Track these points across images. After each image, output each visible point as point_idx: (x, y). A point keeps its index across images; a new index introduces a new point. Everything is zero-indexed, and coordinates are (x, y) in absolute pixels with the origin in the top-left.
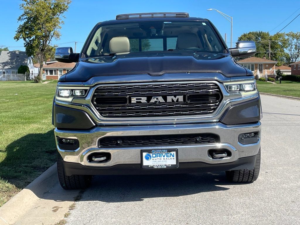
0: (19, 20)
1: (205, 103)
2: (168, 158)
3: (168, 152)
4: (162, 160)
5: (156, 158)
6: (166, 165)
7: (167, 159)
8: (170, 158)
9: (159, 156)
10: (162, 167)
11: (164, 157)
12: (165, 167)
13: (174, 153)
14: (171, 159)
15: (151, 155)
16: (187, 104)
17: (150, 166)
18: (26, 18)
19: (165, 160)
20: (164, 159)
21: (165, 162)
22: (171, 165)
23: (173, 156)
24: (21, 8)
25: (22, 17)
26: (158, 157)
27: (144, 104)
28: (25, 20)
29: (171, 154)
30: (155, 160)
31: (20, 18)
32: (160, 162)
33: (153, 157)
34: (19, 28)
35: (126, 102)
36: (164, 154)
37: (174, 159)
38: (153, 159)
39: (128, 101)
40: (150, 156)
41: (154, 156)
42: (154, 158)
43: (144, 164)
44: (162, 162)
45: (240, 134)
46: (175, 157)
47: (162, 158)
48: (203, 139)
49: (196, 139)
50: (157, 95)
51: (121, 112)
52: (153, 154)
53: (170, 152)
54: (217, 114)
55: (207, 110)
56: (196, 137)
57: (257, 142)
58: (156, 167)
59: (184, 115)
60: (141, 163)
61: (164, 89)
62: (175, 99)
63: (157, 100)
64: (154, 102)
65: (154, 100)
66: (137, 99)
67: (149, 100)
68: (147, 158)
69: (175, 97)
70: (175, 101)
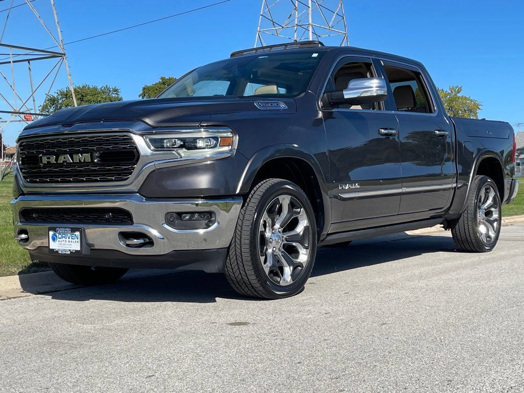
1: (118, 165)
2: (73, 240)
3: (72, 232)
4: (67, 242)
5: (62, 239)
6: (70, 250)
7: (71, 242)
8: (74, 240)
10: (66, 253)
11: (69, 238)
12: (69, 253)
13: (78, 233)
14: (76, 242)
15: (57, 235)
16: (95, 165)
19: (70, 243)
20: (69, 241)
21: (69, 246)
22: (76, 250)
23: (78, 238)
26: (64, 238)
27: (54, 166)
29: (75, 235)
30: (60, 243)
33: (59, 238)
35: (38, 163)
36: (69, 235)
37: (78, 242)
38: (59, 241)
39: (40, 162)
40: (57, 237)
41: (60, 236)
43: (50, 247)
44: (66, 246)
45: (167, 213)
46: (79, 240)
47: (67, 240)
48: (114, 217)
49: (105, 215)
50: (65, 153)
51: (38, 176)
52: (59, 234)
53: (74, 232)
54: (134, 182)
55: (123, 175)
56: (106, 213)
57: (207, 228)
58: (60, 252)
59: (97, 181)
60: (48, 246)
61: (72, 144)
62: (82, 158)
63: (64, 160)
64: (62, 162)
65: (61, 159)
66: (47, 158)
67: (57, 160)
68: (54, 240)
69: (82, 155)
70: (82, 161)
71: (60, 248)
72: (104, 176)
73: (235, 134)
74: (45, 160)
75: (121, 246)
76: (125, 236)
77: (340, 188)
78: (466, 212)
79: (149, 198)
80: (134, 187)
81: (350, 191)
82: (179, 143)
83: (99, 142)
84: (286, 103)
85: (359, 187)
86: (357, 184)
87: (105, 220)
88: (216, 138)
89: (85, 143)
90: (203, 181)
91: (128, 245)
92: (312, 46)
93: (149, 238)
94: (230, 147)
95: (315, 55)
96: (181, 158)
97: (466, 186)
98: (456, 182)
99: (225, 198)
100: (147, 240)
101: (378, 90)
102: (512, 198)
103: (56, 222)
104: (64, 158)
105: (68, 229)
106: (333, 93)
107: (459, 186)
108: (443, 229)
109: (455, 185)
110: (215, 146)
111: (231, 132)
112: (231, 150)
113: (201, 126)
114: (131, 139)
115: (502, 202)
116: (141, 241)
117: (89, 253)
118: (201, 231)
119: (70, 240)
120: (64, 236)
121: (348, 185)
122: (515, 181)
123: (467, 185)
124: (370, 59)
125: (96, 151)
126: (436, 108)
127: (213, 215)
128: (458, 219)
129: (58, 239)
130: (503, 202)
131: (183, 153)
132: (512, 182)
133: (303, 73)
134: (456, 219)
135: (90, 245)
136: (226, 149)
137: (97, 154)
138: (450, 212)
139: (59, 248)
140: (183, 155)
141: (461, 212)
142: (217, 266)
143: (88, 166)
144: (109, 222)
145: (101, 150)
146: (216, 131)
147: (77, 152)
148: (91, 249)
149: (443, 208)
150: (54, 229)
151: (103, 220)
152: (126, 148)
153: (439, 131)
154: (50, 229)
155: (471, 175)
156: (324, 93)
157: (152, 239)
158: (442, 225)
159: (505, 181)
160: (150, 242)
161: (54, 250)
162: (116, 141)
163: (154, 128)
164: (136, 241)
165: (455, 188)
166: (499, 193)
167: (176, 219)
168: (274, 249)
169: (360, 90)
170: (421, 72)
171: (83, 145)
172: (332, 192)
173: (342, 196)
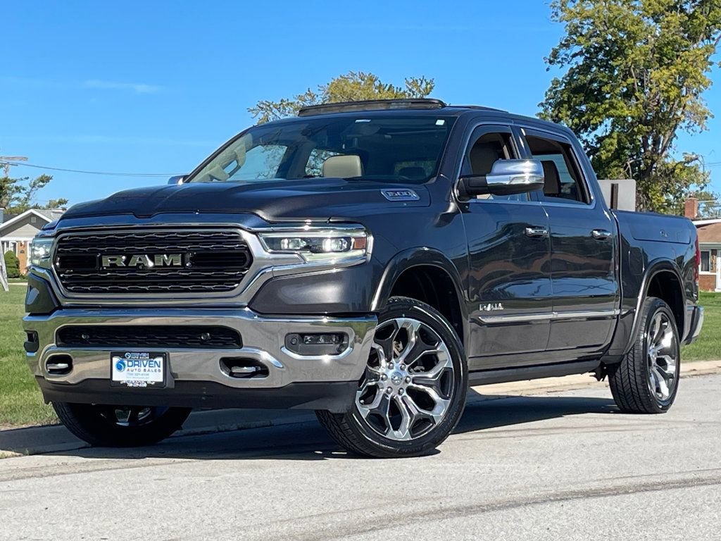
0: (551, 62)
1: (221, 270)
2: (151, 369)
3: (150, 358)
4: (142, 372)
5: (133, 368)
6: (146, 382)
7: (149, 370)
8: (153, 369)
9: (138, 365)
10: (140, 385)
11: (145, 366)
12: (145, 385)
13: (160, 360)
14: (155, 371)
15: (126, 362)
16: (186, 270)
17: (121, 383)
18: (581, 53)
19: (147, 373)
20: (145, 371)
21: (145, 377)
22: (156, 382)
23: (159, 367)
24: (557, 14)
25: (562, 51)
26: (136, 367)
27: (121, 270)
28: (575, 60)
29: (156, 362)
30: (130, 372)
31: (555, 54)
32: (139, 376)
33: (128, 366)
34: (550, 90)
35: (95, 265)
36: (145, 362)
37: (159, 371)
39: (98, 264)
40: (124, 365)
41: (130, 364)
42: (130, 368)
43: (114, 379)
45: (289, 334)
46: (161, 368)
47: (142, 368)
48: (213, 338)
49: (201, 337)
50: (142, 253)
51: (91, 283)
52: (128, 361)
53: (154, 358)
54: (243, 292)
55: (226, 283)
56: (201, 333)
57: (338, 354)
58: (131, 385)
59: (187, 291)
60: (109, 377)
61: (152, 241)
62: (168, 261)
63: (140, 262)
64: (135, 265)
65: (135, 261)
66: (111, 259)
67: (127, 262)
68: (119, 368)
69: (168, 256)
70: (169, 264)
71: (131, 379)
72: (198, 284)
73: (369, 234)
74: (107, 262)
75: (223, 377)
76: (228, 363)
77: (481, 309)
78: (631, 352)
79: (262, 314)
80: (243, 300)
81: (493, 314)
82: (303, 244)
83: (194, 240)
84: (416, 192)
85: (502, 308)
86: (500, 305)
87: (199, 342)
88: (348, 239)
89: (174, 241)
90: (330, 294)
91: (231, 374)
92: (429, 106)
93: (263, 366)
94: (364, 251)
95: (440, 122)
96: (305, 263)
97: (631, 315)
98: (620, 308)
99: (358, 317)
100: (259, 369)
101: (533, 177)
102: (694, 336)
103: (120, 344)
104: (140, 260)
105: (144, 355)
106: (472, 178)
107: (624, 313)
108: (595, 379)
109: (618, 312)
110: (348, 250)
111: (365, 231)
112: (365, 255)
113: (330, 222)
114: (239, 237)
115: (681, 340)
116: (252, 369)
117: (173, 387)
118: (326, 359)
119: (147, 368)
120: (137, 363)
121: (489, 305)
122: (699, 309)
123: (634, 313)
124: (507, 127)
125: (189, 251)
126: (592, 198)
127: (345, 338)
128: (619, 364)
129: (127, 368)
130: (683, 340)
131: (308, 256)
132: (694, 311)
133: (391, 135)
134: (616, 363)
135: (174, 375)
136: (360, 253)
137: (189, 256)
138: (610, 352)
139: (128, 379)
140: (308, 259)
141: (624, 353)
142: (345, 405)
143: (176, 270)
144: (204, 345)
145: (195, 251)
146: (345, 229)
147: (162, 252)
148: (175, 381)
149: (600, 345)
150: (122, 355)
151: (196, 342)
152: (233, 249)
153: (599, 231)
154: (113, 355)
155: (640, 298)
156: (460, 178)
157: (266, 367)
158: (594, 374)
159: (686, 308)
160: (263, 371)
161: (119, 382)
162: (218, 239)
163: (270, 224)
164: (246, 369)
165: (618, 316)
166: (677, 326)
167: (299, 341)
168: (389, 389)
169: (508, 176)
170: (571, 143)
171: (171, 244)
172: (473, 315)
173: (483, 320)
